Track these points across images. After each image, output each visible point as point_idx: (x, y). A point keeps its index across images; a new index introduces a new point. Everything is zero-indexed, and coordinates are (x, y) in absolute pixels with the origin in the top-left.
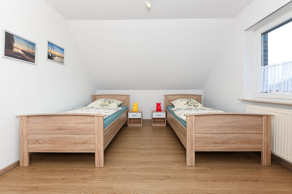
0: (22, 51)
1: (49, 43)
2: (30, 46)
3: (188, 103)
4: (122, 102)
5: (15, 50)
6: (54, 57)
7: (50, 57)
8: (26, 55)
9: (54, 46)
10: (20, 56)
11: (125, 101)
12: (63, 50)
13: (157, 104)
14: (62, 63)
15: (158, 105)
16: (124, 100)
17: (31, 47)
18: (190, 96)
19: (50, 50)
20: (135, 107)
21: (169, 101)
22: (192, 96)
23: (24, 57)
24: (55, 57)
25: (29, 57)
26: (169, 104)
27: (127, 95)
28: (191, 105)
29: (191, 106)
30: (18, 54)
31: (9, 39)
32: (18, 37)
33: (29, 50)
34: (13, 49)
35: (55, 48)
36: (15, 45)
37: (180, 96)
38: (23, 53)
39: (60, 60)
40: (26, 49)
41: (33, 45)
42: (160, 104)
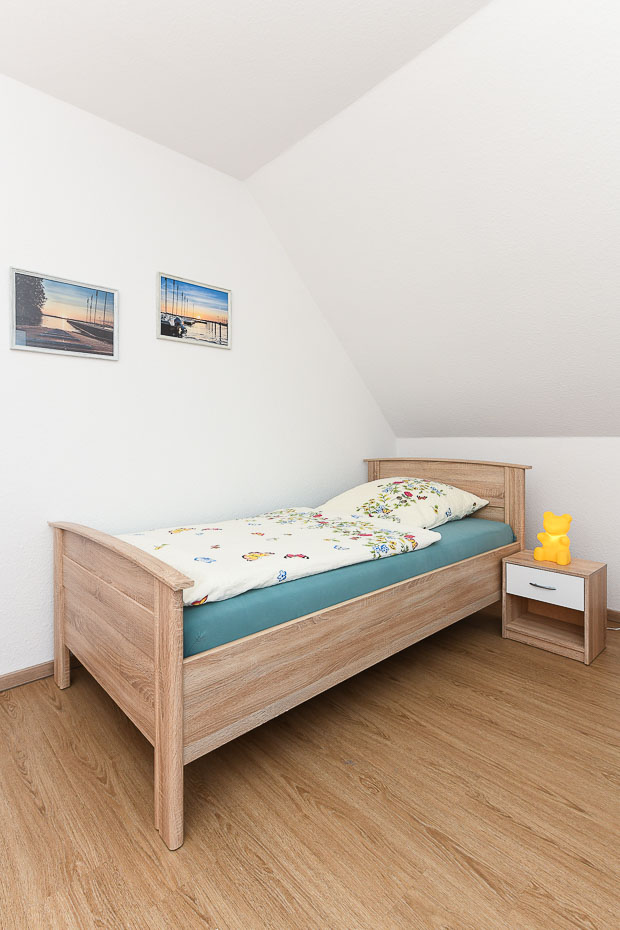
0: (70, 321)
1: (165, 280)
2: (94, 303)
4: (484, 502)
5: (48, 323)
6: (187, 327)
7: (171, 329)
8: (83, 333)
9: (187, 287)
10: (65, 339)
11: (501, 496)
12: (223, 295)
14: (222, 342)
16: (494, 493)
17: (101, 304)
19: (169, 305)
20: (554, 538)
23: (77, 341)
24: (189, 324)
25: (95, 338)
27: (512, 468)
30: (58, 332)
31: (29, 291)
32: (55, 283)
33: (93, 316)
34: (40, 321)
35: (192, 293)
36: (47, 307)
38: (74, 330)
39: (212, 335)
40: (81, 314)
41: (108, 297)
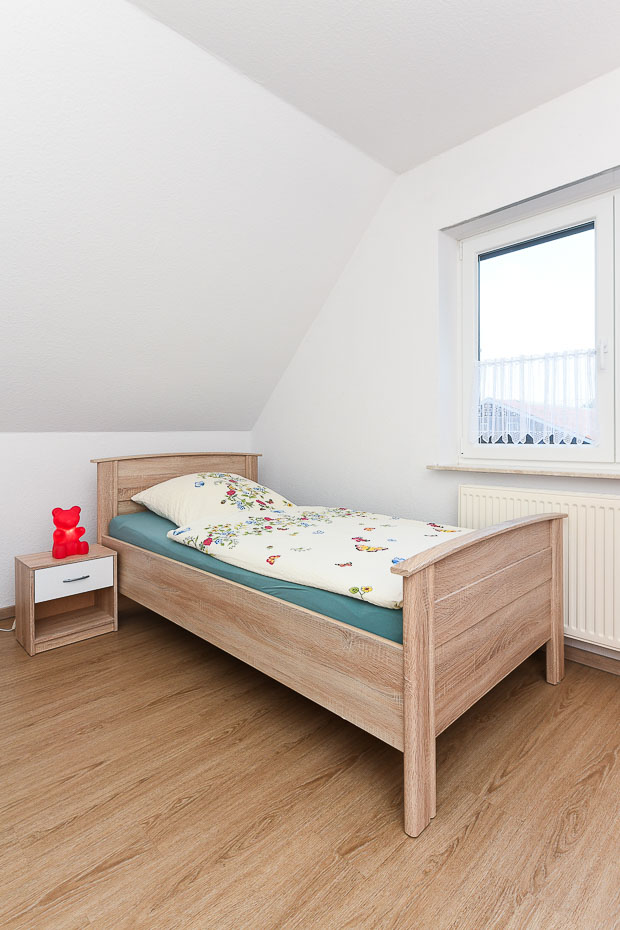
3: (231, 493)
13: (57, 512)
15: (65, 519)
18: (215, 460)
21: (120, 491)
22: (222, 459)
26: (124, 508)
28: (248, 500)
29: (251, 504)
37: (174, 462)
42: (76, 510)
